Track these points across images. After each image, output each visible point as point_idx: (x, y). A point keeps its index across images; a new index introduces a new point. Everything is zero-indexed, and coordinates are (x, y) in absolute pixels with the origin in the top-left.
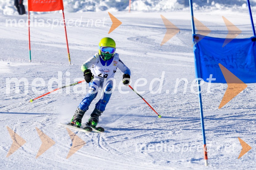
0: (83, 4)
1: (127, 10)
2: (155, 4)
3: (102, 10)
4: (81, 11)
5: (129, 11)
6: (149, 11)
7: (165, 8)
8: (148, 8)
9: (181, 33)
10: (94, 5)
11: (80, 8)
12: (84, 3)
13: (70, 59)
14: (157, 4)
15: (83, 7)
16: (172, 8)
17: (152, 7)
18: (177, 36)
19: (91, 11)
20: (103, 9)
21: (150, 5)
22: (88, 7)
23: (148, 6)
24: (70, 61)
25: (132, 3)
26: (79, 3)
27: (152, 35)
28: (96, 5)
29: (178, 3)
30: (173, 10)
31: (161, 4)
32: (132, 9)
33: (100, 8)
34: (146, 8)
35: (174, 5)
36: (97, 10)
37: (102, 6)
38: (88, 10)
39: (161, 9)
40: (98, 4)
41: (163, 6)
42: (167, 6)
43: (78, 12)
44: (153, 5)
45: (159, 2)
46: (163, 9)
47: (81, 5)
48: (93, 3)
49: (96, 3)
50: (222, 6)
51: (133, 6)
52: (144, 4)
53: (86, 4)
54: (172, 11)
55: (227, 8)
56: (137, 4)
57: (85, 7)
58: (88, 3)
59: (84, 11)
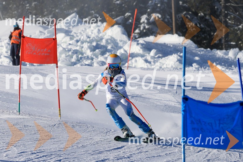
0: (81, 58)
1: (126, 67)
2: (154, 62)
3: (100, 66)
4: (78, 65)
5: (127, 68)
6: (148, 69)
7: (165, 66)
8: (147, 66)
9: (178, 94)
10: (92, 59)
11: (78, 62)
12: (82, 56)
13: (60, 114)
14: (157, 62)
15: (81, 60)
16: (172, 67)
17: (151, 65)
18: (173, 97)
19: (88, 65)
20: (101, 64)
21: (150, 63)
22: (86, 61)
23: (148, 64)
24: (60, 117)
25: (131, 60)
26: (77, 57)
27: (148, 94)
28: (94, 60)
29: (178, 62)
30: (172, 69)
31: (160, 62)
32: (131, 66)
33: (98, 63)
34: (145, 65)
35: (174, 64)
36: (95, 64)
37: (100, 61)
38: (86, 65)
39: (161, 67)
40: (96, 59)
41: (163, 64)
42: (167, 65)
43: (75, 66)
44: (152, 63)
45: (159, 60)
46: (163, 67)
47: (79, 59)
48: (91, 57)
49: (94, 57)
50: (223, 68)
51: (132, 63)
52: (143, 61)
53: (84, 57)
54: (170, 70)
55: (227, 70)
56: (136, 61)
57: (83, 61)
58: (86, 57)
59: (81, 65)
